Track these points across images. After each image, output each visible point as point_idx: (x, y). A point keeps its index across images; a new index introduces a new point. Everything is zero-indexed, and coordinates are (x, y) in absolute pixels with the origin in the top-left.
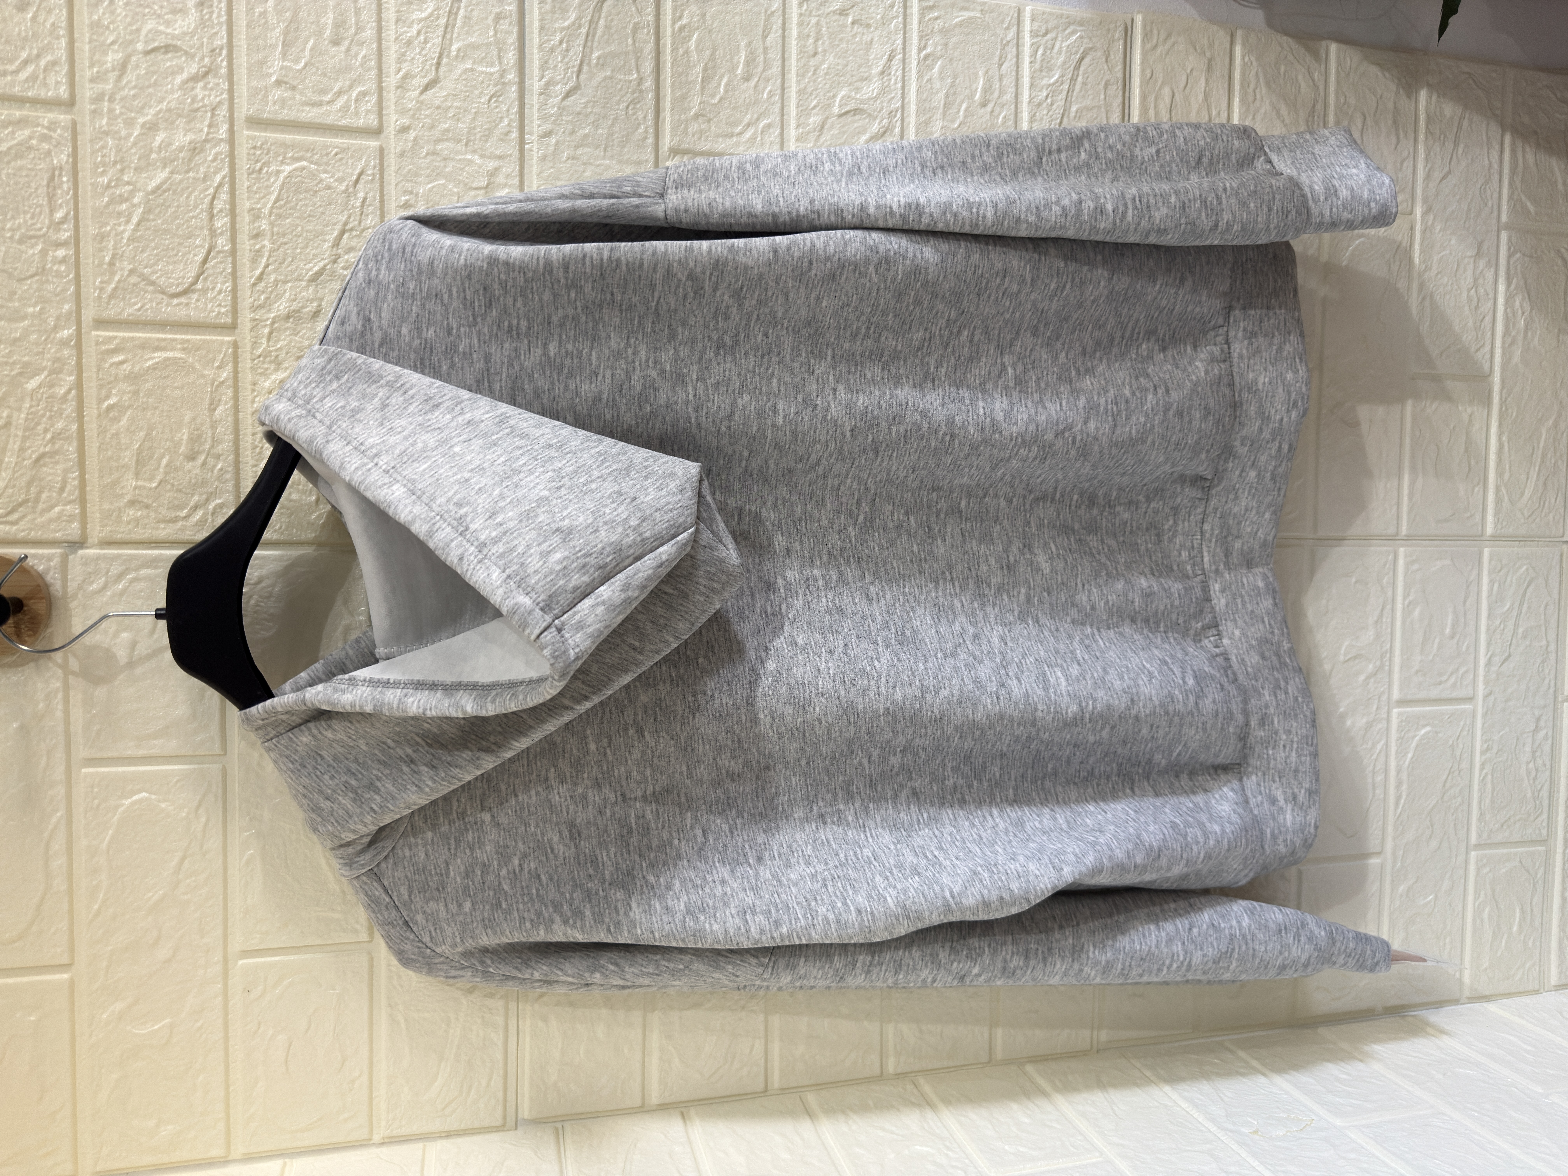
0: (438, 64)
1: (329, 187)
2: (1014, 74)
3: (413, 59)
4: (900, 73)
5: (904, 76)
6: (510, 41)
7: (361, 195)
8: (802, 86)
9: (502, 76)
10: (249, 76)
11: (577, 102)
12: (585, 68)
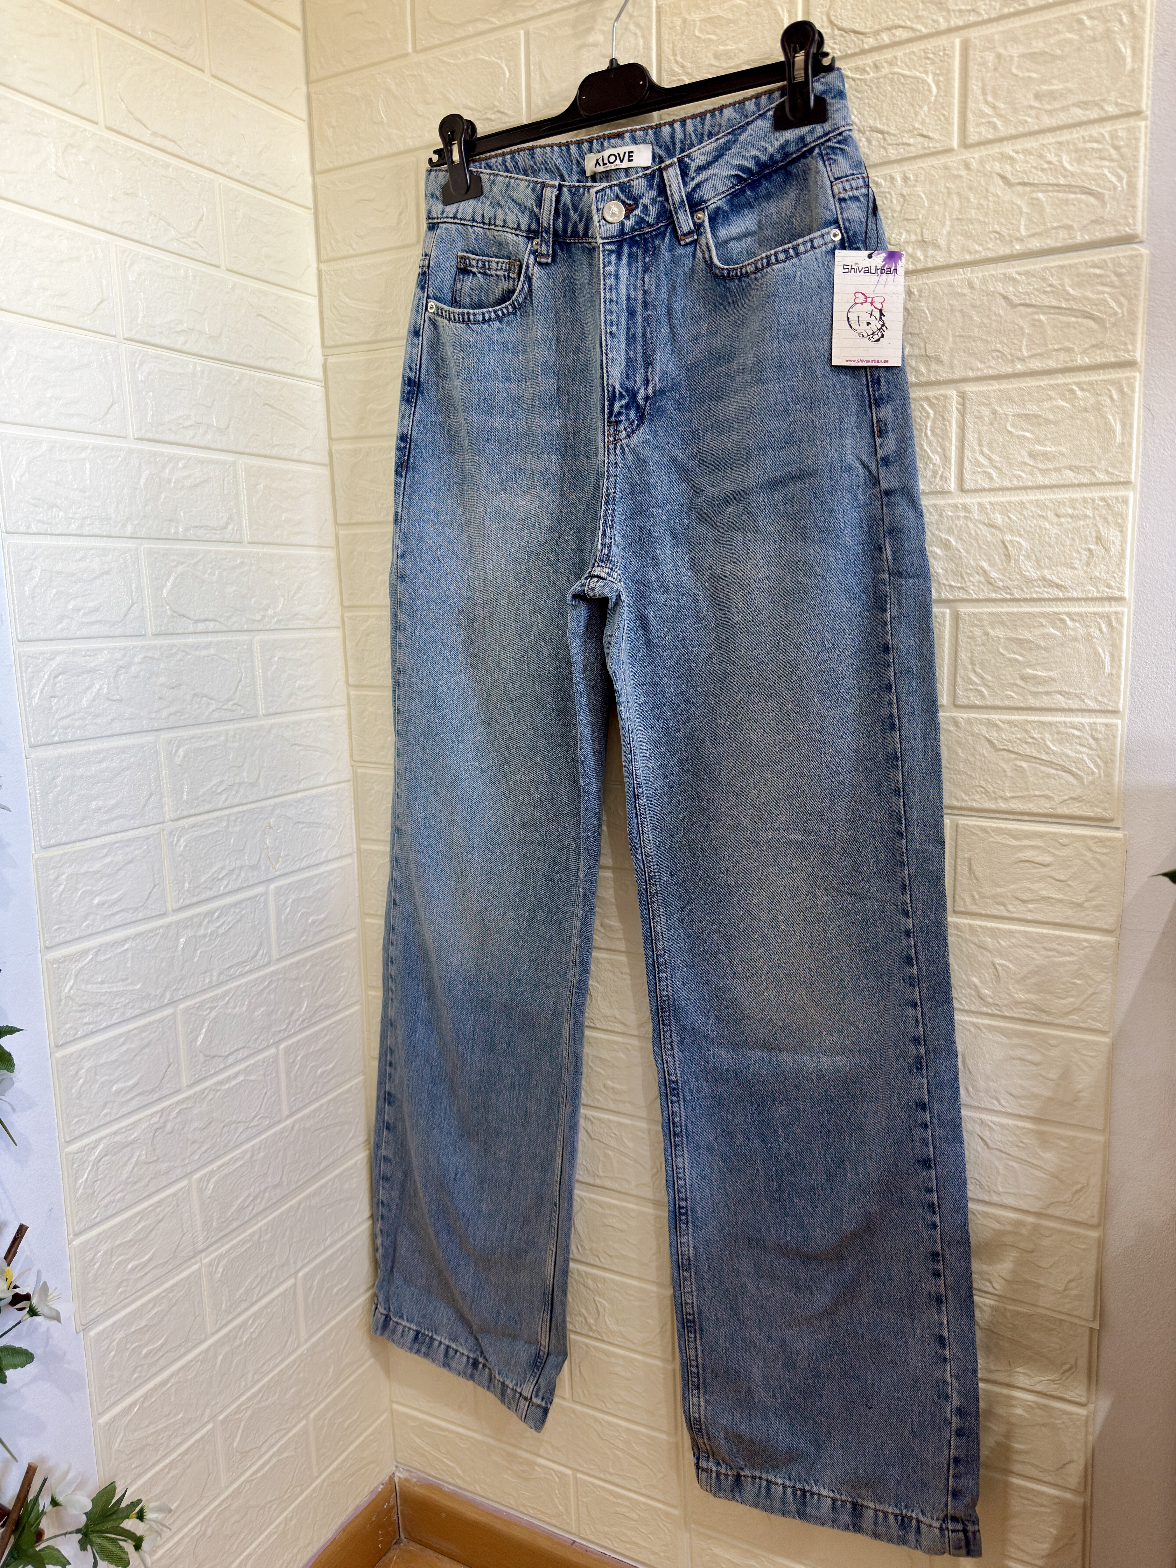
0: (1024, 184)
1: (916, 114)
2: (1053, 706)
3: (1027, 162)
4: (1046, 596)
5: (1044, 600)
6: (1049, 241)
7: (912, 141)
8: (1027, 505)
9: (1017, 239)
10: (1002, 32)
11: (1000, 308)
12: (1029, 310)
